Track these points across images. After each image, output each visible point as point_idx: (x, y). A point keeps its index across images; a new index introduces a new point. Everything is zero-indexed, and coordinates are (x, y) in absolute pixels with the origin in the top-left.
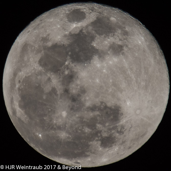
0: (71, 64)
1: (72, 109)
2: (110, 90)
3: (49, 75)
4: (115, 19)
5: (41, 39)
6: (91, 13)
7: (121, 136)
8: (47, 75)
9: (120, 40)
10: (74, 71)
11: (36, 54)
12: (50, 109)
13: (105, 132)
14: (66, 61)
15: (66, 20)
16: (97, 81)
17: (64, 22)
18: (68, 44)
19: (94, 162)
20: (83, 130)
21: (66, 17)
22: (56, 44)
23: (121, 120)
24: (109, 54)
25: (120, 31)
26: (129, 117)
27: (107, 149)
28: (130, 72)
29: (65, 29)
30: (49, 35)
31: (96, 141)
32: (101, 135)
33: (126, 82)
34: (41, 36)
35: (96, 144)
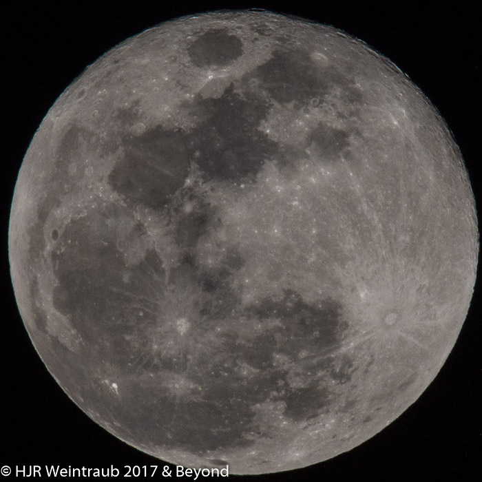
0: (200, 184)
1: (203, 312)
2: (312, 258)
3: (138, 216)
4: (325, 57)
5: (116, 113)
6: (256, 39)
7: (344, 385)
8: (133, 217)
9: (340, 115)
10: (209, 204)
11: (102, 156)
12: (143, 311)
13: (297, 375)
14: (186, 176)
15: (187, 59)
16: (276, 231)
17: (182, 66)
18: (191, 129)
19: (266, 460)
20: (236, 369)
21: (187, 52)
22: (160, 126)
23: (343, 342)
24: (307, 157)
25: (338, 91)
26: (366, 334)
27: (303, 424)
28: (365, 207)
29: (184, 87)
30: (137, 103)
31: (271, 399)
32: (287, 384)
33: (357, 233)
34: (116, 104)
35: (271, 410)
